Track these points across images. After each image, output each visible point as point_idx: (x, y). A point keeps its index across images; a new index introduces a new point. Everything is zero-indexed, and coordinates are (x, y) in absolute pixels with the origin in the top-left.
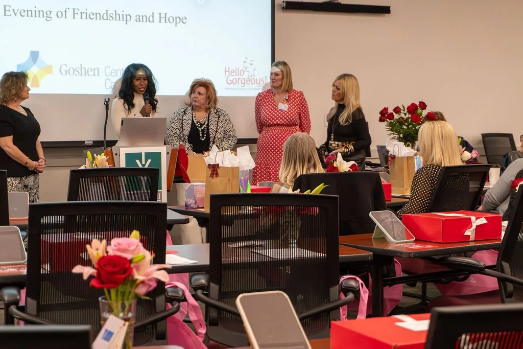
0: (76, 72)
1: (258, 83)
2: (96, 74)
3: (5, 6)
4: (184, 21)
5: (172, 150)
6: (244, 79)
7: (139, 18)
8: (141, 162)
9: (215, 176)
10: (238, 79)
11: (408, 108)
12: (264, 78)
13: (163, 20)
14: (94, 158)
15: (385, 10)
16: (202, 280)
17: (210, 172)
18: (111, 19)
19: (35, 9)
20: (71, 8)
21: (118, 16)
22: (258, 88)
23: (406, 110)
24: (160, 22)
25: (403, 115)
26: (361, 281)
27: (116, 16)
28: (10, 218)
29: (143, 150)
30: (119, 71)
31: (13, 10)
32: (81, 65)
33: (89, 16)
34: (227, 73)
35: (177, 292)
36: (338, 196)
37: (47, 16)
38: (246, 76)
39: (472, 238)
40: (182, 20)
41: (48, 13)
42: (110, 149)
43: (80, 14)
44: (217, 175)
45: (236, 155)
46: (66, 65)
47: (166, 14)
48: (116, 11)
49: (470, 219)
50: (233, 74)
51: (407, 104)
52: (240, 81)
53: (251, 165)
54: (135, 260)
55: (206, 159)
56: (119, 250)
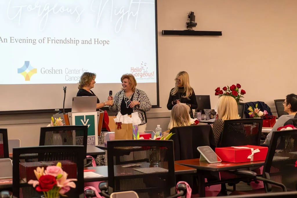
0: (49, 72)
1: (149, 75)
2: (61, 73)
3: (11, 37)
4: (108, 43)
5: (100, 113)
6: (142, 73)
7: (84, 42)
8: (84, 121)
9: (119, 128)
10: (138, 73)
11: (231, 87)
12: (153, 72)
13: (96, 43)
14: (55, 120)
15: (219, 34)
16: (105, 185)
17: (117, 126)
18: (68, 43)
19: (27, 39)
20: (47, 37)
21: (72, 41)
22: (149, 78)
23: (229, 89)
24: (95, 44)
25: (228, 91)
26: (187, 184)
27: (71, 41)
28: (9, 153)
29: (85, 114)
30: (73, 71)
31: (15, 39)
32: (52, 68)
33: (56, 42)
34: (132, 70)
35: (91, 192)
36: (172, 140)
37: (34, 42)
38: (142, 72)
39: (252, 160)
40: (107, 42)
41: (34, 40)
42: (67, 114)
43: (51, 41)
44: (121, 128)
45: (131, 117)
46: (44, 68)
47: (98, 39)
48: (71, 38)
49: (250, 150)
50: (135, 71)
51: (230, 86)
52: (139, 74)
53: (139, 122)
54: (58, 177)
55: (115, 119)
56: (50, 172)
